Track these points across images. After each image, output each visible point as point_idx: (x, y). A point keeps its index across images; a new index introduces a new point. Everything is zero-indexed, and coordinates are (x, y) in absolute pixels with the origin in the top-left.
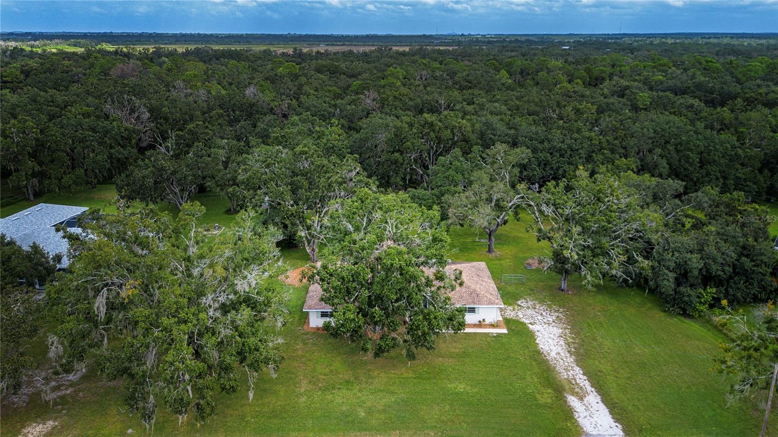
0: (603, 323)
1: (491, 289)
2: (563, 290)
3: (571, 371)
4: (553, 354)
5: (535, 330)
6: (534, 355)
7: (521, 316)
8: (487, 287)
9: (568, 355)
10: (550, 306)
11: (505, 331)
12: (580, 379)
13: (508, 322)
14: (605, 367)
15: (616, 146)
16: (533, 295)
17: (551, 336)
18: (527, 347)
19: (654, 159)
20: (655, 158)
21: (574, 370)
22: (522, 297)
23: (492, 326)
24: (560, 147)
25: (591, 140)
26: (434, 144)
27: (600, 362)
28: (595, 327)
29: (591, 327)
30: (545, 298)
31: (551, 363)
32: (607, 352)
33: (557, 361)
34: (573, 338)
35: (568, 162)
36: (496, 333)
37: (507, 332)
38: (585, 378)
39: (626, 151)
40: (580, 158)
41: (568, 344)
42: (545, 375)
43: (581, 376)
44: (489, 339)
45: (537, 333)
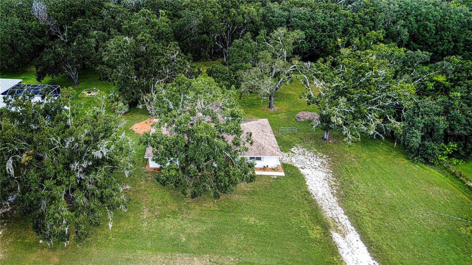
0: (358, 169)
1: (272, 142)
2: (325, 140)
3: (334, 210)
4: (320, 195)
5: (306, 174)
6: (305, 195)
7: (294, 162)
8: (270, 141)
9: (332, 196)
10: (316, 153)
11: (282, 174)
12: (342, 218)
13: (285, 166)
14: (361, 208)
15: (366, 20)
16: (303, 143)
17: (318, 179)
18: (300, 188)
19: (397, 28)
20: (399, 28)
21: (336, 210)
22: (294, 145)
23: (273, 170)
24: (323, 24)
25: (347, 16)
26: (230, 26)
27: (357, 204)
28: (352, 172)
29: (349, 172)
30: (312, 146)
31: (318, 203)
32: (362, 195)
33: (323, 201)
34: (335, 181)
35: (328, 36)
36: (277, 176)
37: (284, 175)
38: (346, 217)
39: (375, 24)
40: (338, 32)
41: (331, 186)
42: (315, 213)
43: (343, 216)
44: (271, 181)
45: (307, 177)
